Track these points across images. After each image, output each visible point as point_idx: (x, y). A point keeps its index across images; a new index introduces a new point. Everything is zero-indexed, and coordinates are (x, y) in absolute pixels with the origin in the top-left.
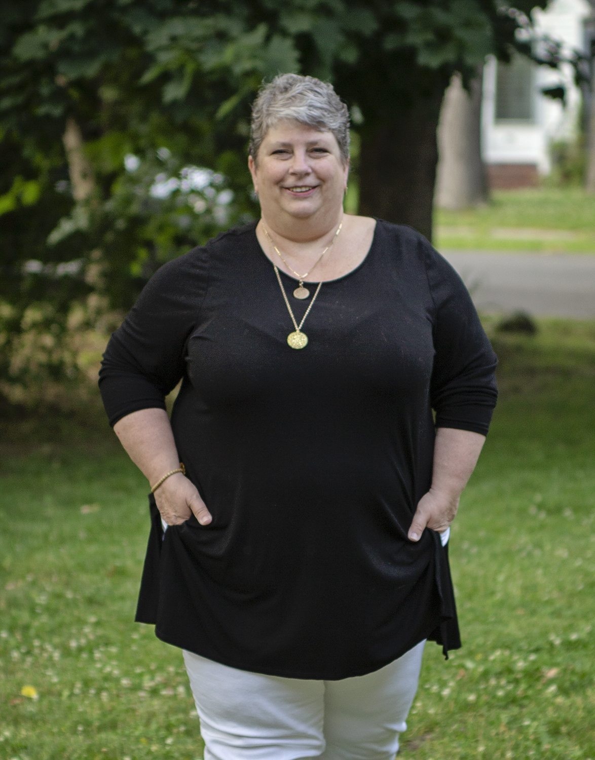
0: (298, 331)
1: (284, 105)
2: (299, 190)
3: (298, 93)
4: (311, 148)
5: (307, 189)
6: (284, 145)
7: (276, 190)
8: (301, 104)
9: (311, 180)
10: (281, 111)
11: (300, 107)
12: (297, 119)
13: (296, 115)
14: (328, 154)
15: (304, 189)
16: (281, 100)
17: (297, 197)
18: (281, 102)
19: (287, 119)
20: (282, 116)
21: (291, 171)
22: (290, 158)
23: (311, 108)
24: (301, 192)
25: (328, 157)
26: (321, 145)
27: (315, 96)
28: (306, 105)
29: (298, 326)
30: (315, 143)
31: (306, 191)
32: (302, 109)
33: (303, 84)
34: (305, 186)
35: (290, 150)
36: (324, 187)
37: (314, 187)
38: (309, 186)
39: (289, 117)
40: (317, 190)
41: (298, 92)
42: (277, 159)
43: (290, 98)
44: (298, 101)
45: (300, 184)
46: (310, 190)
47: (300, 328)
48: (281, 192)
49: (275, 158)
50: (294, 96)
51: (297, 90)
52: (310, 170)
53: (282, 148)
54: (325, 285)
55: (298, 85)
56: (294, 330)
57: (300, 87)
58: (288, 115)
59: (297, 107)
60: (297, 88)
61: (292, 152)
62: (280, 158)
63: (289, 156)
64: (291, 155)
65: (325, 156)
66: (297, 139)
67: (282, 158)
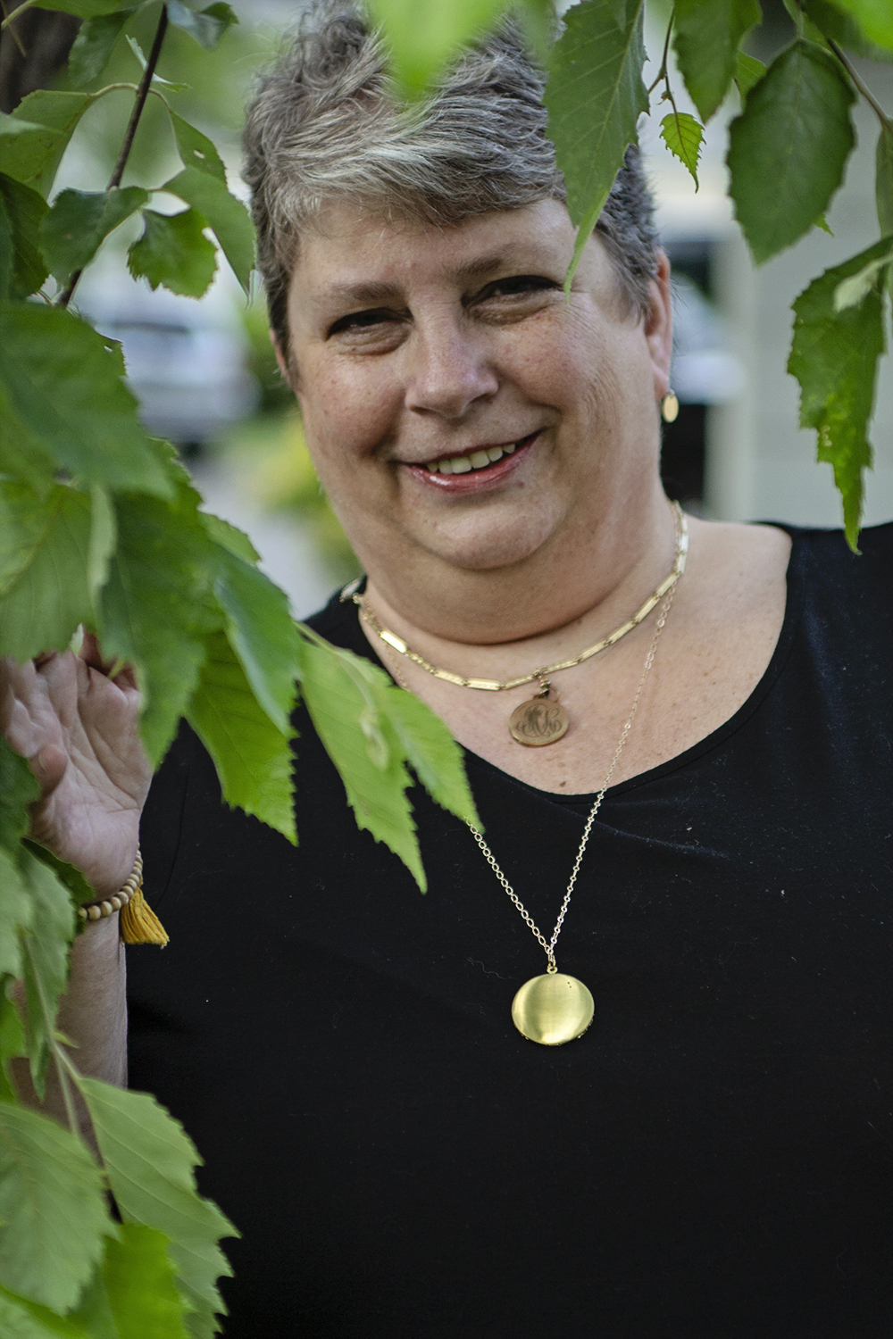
2: (460, 466)
4: (478, 287)
5: (497, 455)
6: (364, 292)
7: (372, 479)
9: (508, 420)
14: (555, 294)
15: (481, 460)
16: (323, 110)
17: (462, 498)
21: (411, 399)
24: (474, 471)
25: (559, 307)
26: (522, 265)
30: (493, 264)
31: (492, 465)
34: (486, 448)
35: (393, 306)
36: (565, 432)
37: (524, 443)
38: (502, 444)
40: (540, 448)
42: (353, 353)
45: (462, 441)
46: (506, 456)
48: (395, 483)
52: (490, 384)
61: (409, 315)
62: (361, 348)
63: (397, 333)
64: (406, 326)
65: (542, 308)
66: (409, 264)
67: (371, 347)
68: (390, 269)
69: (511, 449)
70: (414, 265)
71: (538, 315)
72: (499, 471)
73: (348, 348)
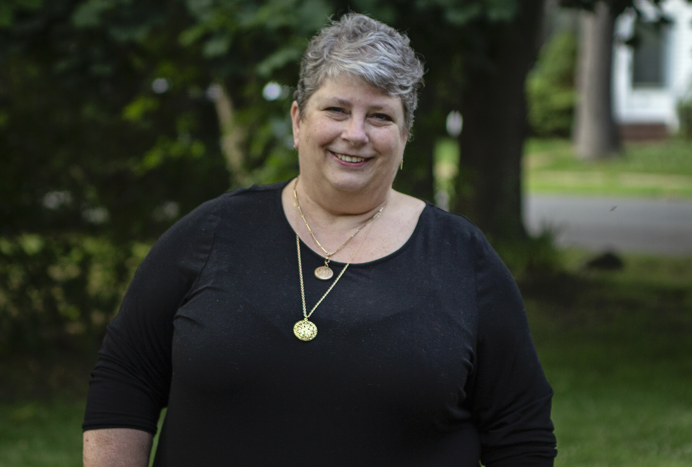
0: (306, 320)
1: (350, 57)
3: (369, 45)
4: (372, 112)
5: (359, 160)
6: (342, 102)
7: (319, 154)
8: (371, 60)
9: (367, 152)
10: (346, 64)
11: (370, 62)
12: (362, 77)
13: (362, 71)
14: (391, 122)
15: (354, 160)
16: (347, 49)
17: (345, 167)
18: (347, 52)
19: (352, 74)
20: (346, 69)
21: (344, 136)
22: (346, 119)
23: (383, 67)
24: (352, 162)
25: (391, 126)
27: (389, 50)
28: (377, 62)
29: (307, 314)
30: (379, 108)
31: (357, 162)
32: (371, 65)
33: (377, 34)
34: (357, 157)
35: (347, 109)
36: (380, 160)
37: (367, 159)
38: (362, 158)
39: (354, 72)
40: (371, 162)
41: (369, 42)
42: (330, 117)
43: (359, 49)
44: (368, 54)
47: (309, 316)
48: (326, 156)
49: (327, 115)
50: (364, 48)
51: (370, 40)
52: (367, 141)
53: (338, 106)
54: (352, 267)
55: (370, 34)
56: (302, 318)
57: (373, 37)
58: (355, 70)
59: (366, 62)
60: (370, 38)
61: (350, 113)
62: (334, 117)
63: (345, 117)
64: (348, 116)
65: (388, 125)
66: (358, 99)
67: (336, 118)
68: (352, 99)
69: (363, 160)
70: (359, 100)
71: (386, 126)
72: (358, 164)
73: (330, 116)
